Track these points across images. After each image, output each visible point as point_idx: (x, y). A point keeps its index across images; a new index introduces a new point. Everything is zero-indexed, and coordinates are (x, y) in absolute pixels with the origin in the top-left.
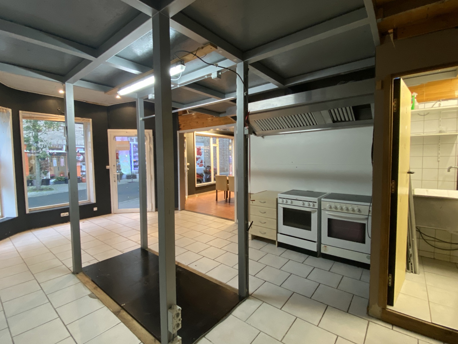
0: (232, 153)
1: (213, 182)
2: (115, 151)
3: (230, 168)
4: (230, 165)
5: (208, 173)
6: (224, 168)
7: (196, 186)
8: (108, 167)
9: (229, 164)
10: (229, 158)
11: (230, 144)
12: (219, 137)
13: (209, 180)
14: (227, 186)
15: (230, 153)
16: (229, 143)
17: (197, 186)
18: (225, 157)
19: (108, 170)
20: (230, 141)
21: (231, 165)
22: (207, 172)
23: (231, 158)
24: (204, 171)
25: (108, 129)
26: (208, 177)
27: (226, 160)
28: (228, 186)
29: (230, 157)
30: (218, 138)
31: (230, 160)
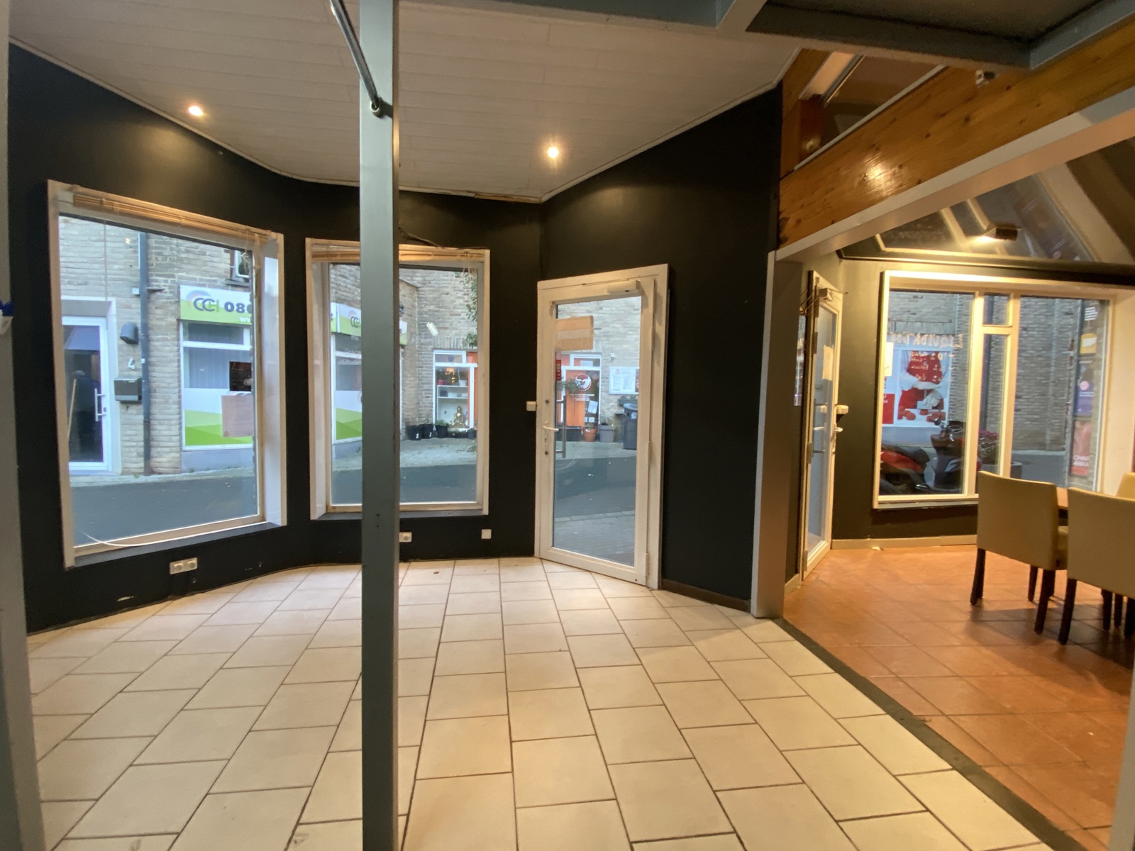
0: (1099, 367)
1: (967, 493)
2: (553, 353)
3: (1076, 437)
4: (1078, 425)
5: (950, 448)
6: (1044, 434)
7: (876, 506)
8: (530, 405)
9: (1074, 422)
10: (1077, 389)
11: (1088, 328)
12: (1023, 294)
13: (951, 481)
14: (1057, 538)
15: (1083, 370)
16: (1083, 323)
17: (880, 503)
18: (1051, 392)
19: (533, 414)
20: (1091, 313)
21: (1083, 423)
22: (950, 446)
23: (1090, 389)
24: (933, 440)
25: (540, 280)
26: (948, 469)
27: (1056, 404)
28: (1065, 537)
29: (1084, 385)
30: (1015, 297)
31: (1081, 402)
